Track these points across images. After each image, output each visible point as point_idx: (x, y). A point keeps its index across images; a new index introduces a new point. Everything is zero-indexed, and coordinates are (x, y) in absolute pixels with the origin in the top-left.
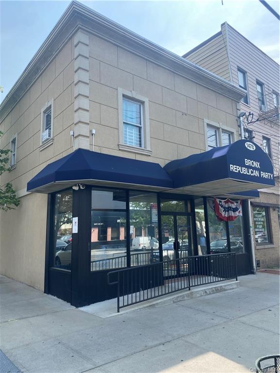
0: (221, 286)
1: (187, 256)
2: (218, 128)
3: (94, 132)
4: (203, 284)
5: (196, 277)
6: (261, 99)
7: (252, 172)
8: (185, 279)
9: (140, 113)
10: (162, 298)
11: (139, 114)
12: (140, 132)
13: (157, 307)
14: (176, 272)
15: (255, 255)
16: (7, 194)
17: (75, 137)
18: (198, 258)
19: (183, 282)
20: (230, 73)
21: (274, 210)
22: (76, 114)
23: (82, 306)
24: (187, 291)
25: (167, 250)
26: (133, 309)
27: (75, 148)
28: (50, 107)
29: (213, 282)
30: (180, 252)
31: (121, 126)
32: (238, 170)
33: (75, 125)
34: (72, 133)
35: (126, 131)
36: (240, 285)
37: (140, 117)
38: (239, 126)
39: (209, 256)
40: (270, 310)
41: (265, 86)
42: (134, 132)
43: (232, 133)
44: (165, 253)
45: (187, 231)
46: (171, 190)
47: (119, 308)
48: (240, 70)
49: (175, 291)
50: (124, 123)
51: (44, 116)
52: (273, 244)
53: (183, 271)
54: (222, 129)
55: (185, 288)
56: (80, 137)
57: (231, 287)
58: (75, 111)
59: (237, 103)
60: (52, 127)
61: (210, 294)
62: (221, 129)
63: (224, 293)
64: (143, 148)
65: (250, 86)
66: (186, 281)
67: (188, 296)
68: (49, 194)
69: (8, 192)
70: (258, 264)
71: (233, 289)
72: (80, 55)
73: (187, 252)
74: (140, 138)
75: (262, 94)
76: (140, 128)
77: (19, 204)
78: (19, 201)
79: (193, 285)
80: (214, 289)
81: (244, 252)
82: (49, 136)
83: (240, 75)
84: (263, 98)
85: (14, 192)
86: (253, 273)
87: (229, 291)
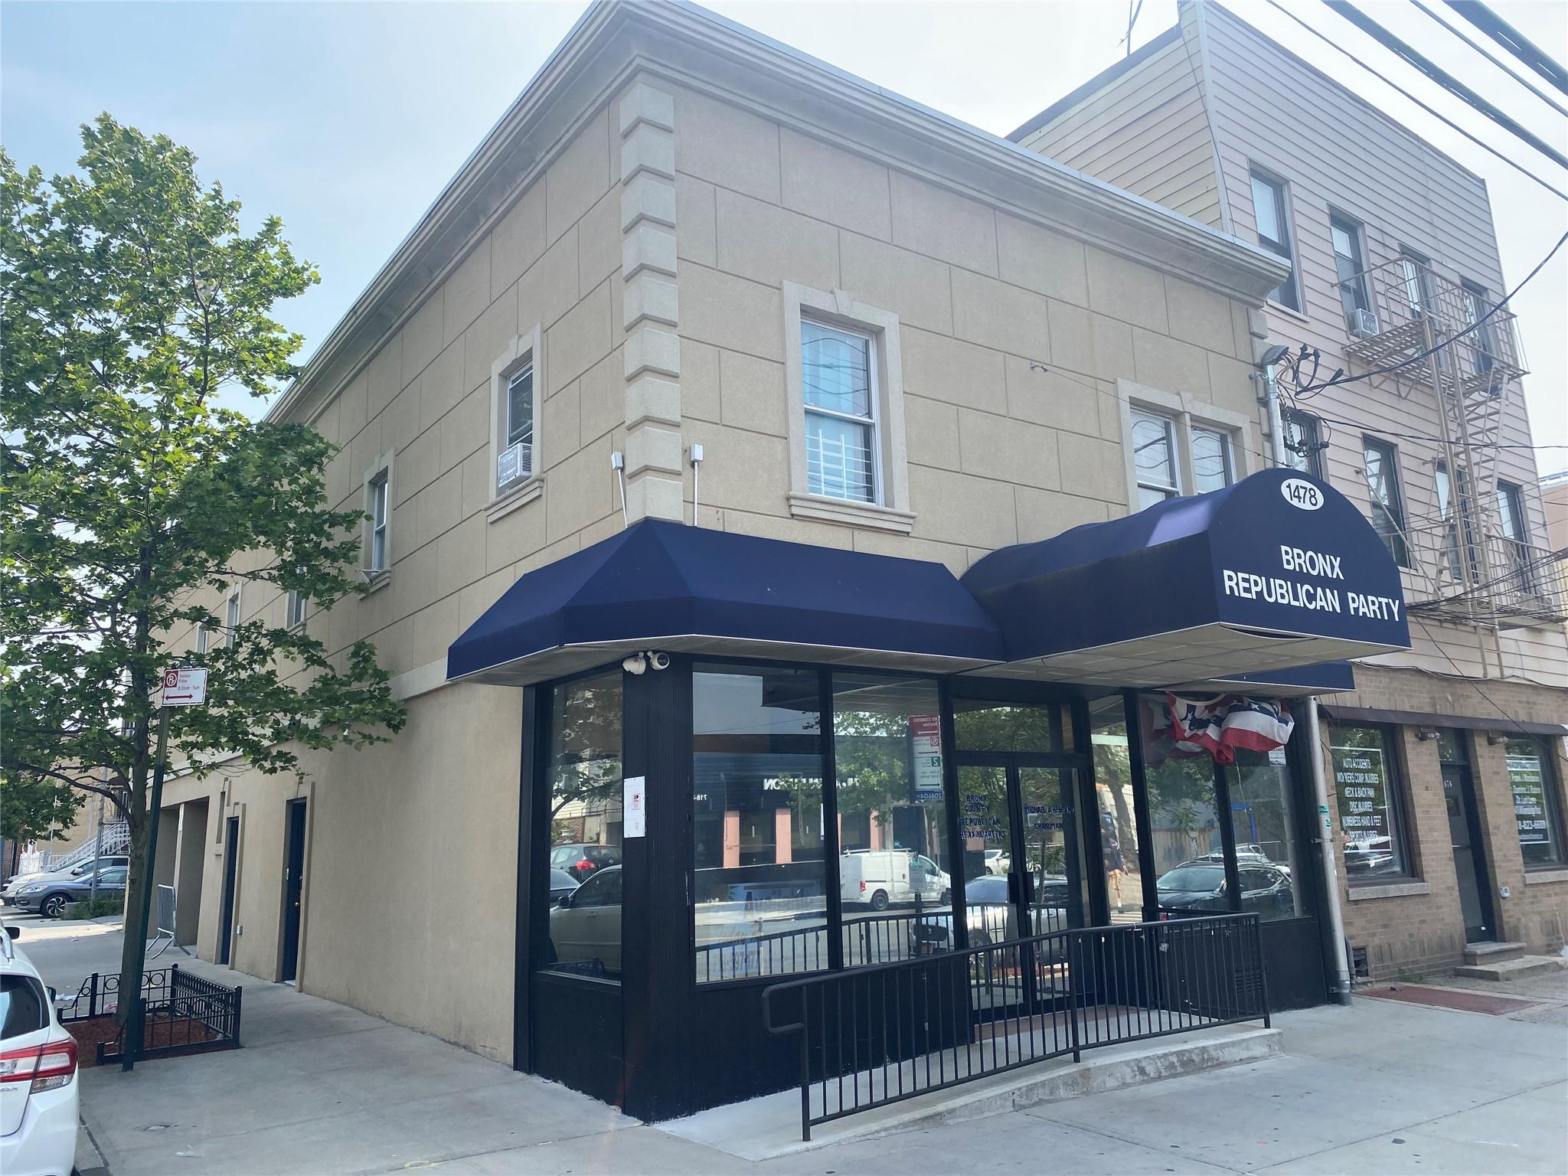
0: (1204, 1049)
1: (1064, 926)
2: (1177, 415)
3: (698, 453)
4: (1131, 1039)
5: (1101, 1014)
6: (1352, 284)
7: (1311, 597)
8: (1060, 1020)
9: (867, 370)
10: (969, 1091)
11: (861, 374)
12: (867, 442)
13: (951, 1122)
14: (1020, 991)
15: (1346, 924)
16: (355, 686)
17: (632, 476)
18: (1108, 934)
19: (1049, 1031)
20: (1221, 188)
21: (1423, 738)
22: (633, 391)
23: (666, 1119)
24: (1067, 1063)
25: (983, 905)
26: (861, 1130)
27: (631, 517)
28: (528, 356)
29: (1171, 1032)
30: (1034, 914)
31: (798, 425)
32: (1254, 589)
33: (629, 429)
34: (616, 461)
35: (815, 444)
36: (1280, 1044)
37: (868, 389)
38: (1264, 402)
39: (1150, 928)
40: (1396, 1141)
41: (1369, 230)
42: (848, 443)
43: (1235, 431)
44: (974, 919)
45: (1060, 827)
46: (996, 668)
47: (807, 1123)
48: (1258, 172)
49: (1021, 1064)
50: (808, 412)
51: (502, 389)
52: (1423, 881)
53: (1052, 990)
54: (1194, 418)
55: (1058, 1053)
56: (649, 478)
57: (1244, 1055)
58: (630, 379)
59: (1252, 311)
60: (536, 433)
61: (1159, 1078)
62: (1187, 417)
63: (1217, 1077)
64: (879, 504)
65: (1301, 235)
66: (1061, 1030)
67: (1071, 1082)
68: (525, 687)
69: (359, 678)
70: (1357, 963)
71: (1253, 1059)
72: (642, 169)
73: (1062, 911)
74: (869, 467)
75: (1357, 266)
76: (867, 429)
77: (403, 722)
78: (402, 712)
79: (1092, 1040)
80: (1174, 1059)
81: (1297, 913)
82: (527, 466)
83: (1263, 196)
84: (1360, 282)
85: (381, 676)
86: (1337, 999)
87: (1234, 1069)
